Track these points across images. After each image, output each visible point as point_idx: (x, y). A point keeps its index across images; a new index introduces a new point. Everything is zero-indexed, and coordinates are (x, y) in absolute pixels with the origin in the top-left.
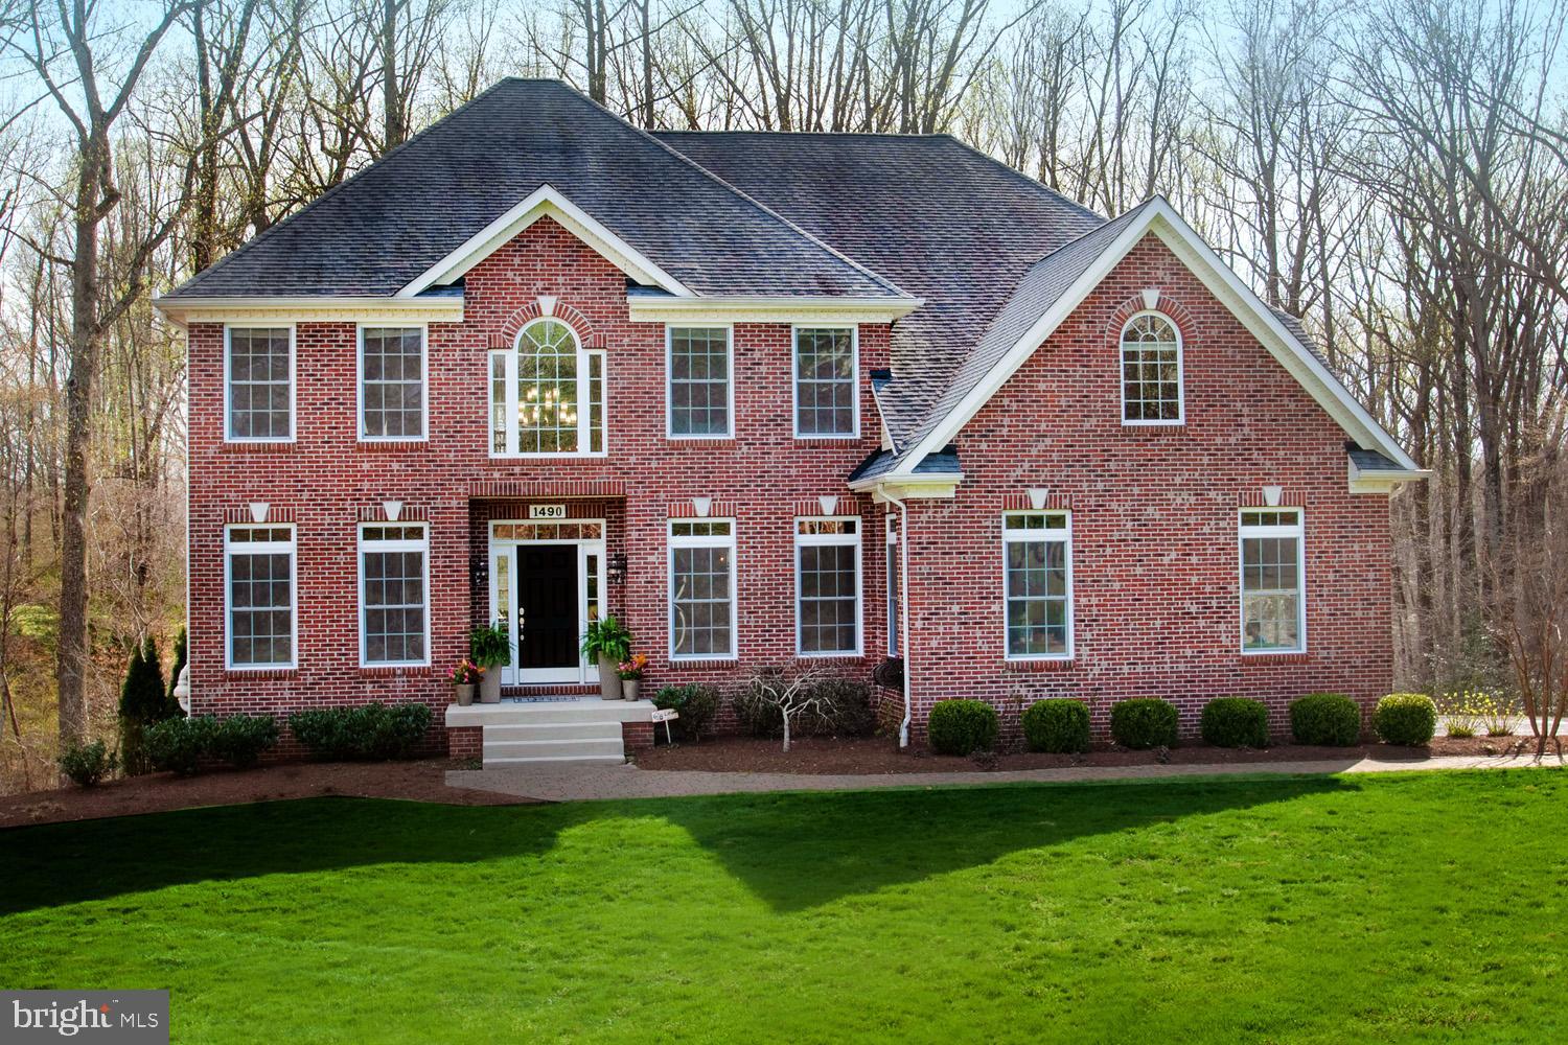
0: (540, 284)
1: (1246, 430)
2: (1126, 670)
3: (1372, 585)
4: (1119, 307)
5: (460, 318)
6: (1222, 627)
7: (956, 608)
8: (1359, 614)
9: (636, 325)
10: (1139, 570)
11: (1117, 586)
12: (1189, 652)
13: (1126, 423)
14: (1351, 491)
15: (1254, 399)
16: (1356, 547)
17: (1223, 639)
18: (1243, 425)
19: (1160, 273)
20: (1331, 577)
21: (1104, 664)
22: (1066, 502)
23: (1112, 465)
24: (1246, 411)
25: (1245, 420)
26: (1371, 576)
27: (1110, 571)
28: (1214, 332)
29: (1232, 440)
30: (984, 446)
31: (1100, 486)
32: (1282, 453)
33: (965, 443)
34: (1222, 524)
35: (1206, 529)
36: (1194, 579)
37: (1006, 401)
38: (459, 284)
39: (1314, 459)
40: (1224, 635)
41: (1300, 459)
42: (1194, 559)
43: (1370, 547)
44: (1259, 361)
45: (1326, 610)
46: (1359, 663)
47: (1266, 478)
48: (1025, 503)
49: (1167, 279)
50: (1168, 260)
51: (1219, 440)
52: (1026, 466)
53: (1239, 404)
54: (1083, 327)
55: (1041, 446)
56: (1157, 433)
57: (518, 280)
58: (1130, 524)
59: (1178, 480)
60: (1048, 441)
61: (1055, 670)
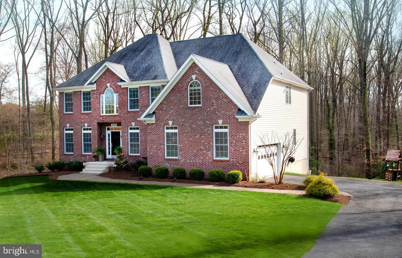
0: (107, 81)
1: (215, 107)
2: (188, 161)
3: (244, 144)
4: (187, 80)
5: (95, 89)
6: (209, 152)
7: (155, 146)
8: (241, 151)
9: (122, 88)
10: (191, 139)
11: (186, 142)
12: (202, 158)
13: (189, 106)
14: (239, 121)
15: (217, 99)
16: (240, 134)
17: (209, 155)
18: (214, 105)
19: (196, 71)
20: (234, 141)
21: (184, 160)
22: (176, 124)
23: (186, 115)
24: (215, 102)
25: (215, 104)
26: (244, 141)
27: (185, 139)
28: (208, 84)
29: (212, 109)
30: (161, 112)
31: (183, 120)
32: (223, 112)
33: (157, 111)
34: (209, 129)
35: (206, 130)
36: (203, 141)
37: (165, 102)
38: (95, 82)
39: (230, 113)
40: (209, 154)
41: (227, 113)
42: (203, 137)
43: (244, 134)
44: (218, 90)
45: (233, 149)
46: (241, 162)
47: (219, 118)
48: (168, 124)
49: (198, 73)
50: (198, 68)
51: (209, 109)
52: (169, 116)
53: (213, 100)
54: (180, 85)
55: (172, 112)
56: (195, 108)
57: (104, 81)
58: (189, 129)
59: (199, 119)
60: (173, 110)
61: (174, 160)
